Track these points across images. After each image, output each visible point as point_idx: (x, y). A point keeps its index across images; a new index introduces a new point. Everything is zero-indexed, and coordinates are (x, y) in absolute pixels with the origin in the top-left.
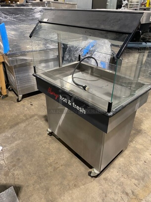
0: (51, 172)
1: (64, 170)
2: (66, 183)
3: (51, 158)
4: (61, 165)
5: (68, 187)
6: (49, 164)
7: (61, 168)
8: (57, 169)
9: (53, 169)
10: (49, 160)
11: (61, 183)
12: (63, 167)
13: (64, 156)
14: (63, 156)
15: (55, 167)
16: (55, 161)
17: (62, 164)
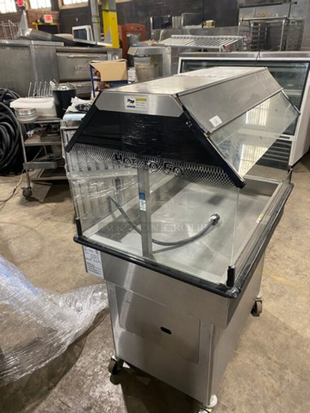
0: (293, 372)
1: (275, 351)
2: (293, 343)
3: (267, 384)
4: (270, 360)
5: (296, 337)
6: (280, 383)
7: (274, 358)
8: (282, 364)
9: (285, 370)
10: (273, 386)
11: (297, 347)
12: (271, 356)
13: (248, 361)
14: (249, 363)
15: (280, 369)
16: (269, 374)
17: (265, 358)
